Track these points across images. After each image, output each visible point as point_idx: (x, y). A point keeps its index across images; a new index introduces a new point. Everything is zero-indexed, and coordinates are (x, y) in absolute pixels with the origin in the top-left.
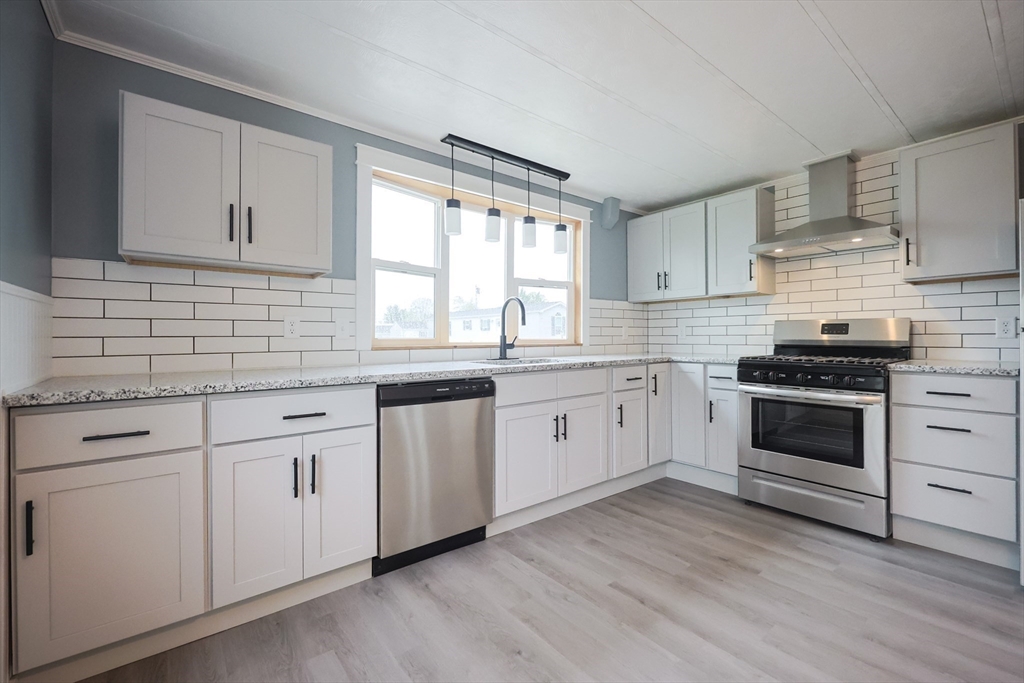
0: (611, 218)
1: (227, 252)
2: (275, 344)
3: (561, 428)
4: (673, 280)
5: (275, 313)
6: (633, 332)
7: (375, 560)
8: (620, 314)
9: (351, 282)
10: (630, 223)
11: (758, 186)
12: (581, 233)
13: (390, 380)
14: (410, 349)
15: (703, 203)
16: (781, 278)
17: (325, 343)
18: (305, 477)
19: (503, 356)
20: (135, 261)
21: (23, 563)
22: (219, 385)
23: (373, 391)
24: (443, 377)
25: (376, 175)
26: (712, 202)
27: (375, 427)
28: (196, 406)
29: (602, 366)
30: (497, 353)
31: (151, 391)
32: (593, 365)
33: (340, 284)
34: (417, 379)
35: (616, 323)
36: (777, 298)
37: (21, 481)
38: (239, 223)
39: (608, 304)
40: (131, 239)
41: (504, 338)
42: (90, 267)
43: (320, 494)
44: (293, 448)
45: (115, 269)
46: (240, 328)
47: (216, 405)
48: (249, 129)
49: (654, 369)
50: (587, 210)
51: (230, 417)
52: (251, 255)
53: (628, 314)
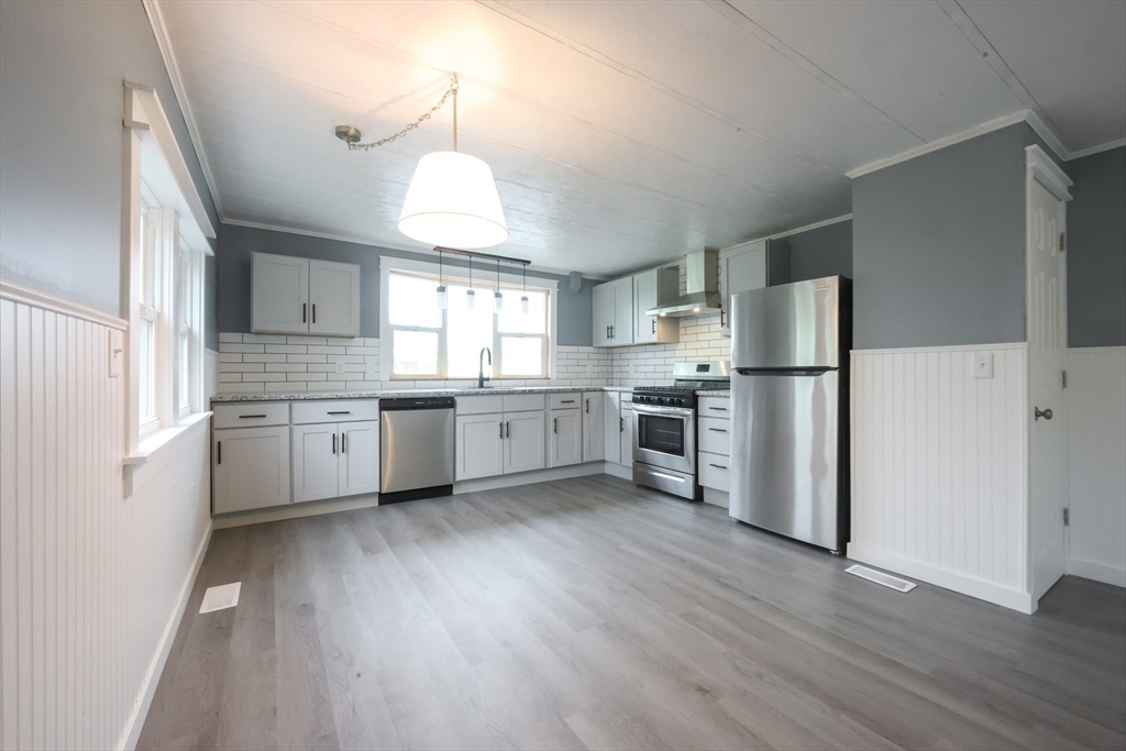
0: (575, 285)
1: (303, 328)
2: (331, 377)
3: (505, 431)
4: (617, 332)
5: (331, 359)
6: (598, 369)
7: (380, 494)
8: (586, 356)
9: (377, 340)
10: (595, 288)
11: (658, 268)
12: (550, 298)
13: (386, 397)
14: (415, 380)
15: (630, 278)
16: (682, 331)
17: (361, 377)
18: (340, 444)
19: (481, 386)
20: (257, 333)
21: (217, 468)
22: (296, 396)
23: (376, 402)
24: (419, 396)
25: (392, 272)
26: (637, 277)
27: (378, 422)
28: (286, 405)
29: (540, 392)
30: (477, 383)
31: (267, 397)
32: (531, 392)
33: (369, 341)
34: (402, 396)
35: (581, 363)
36: (681, 346)
37: (216, 433)
38: (309, 313)
39: (575, 349)
40: (256, 325)
41: (481, 374)
42: (235, 337)
43: (347, 454)
44: (333, 429)
45: (248, 337)
46: (311, 367)
47: (296, 405)
48: (314, 263)
49: (586, 395)
50: (555, 282)
51: (303, 411)
52: (314, 329)
53: (591, 356)
